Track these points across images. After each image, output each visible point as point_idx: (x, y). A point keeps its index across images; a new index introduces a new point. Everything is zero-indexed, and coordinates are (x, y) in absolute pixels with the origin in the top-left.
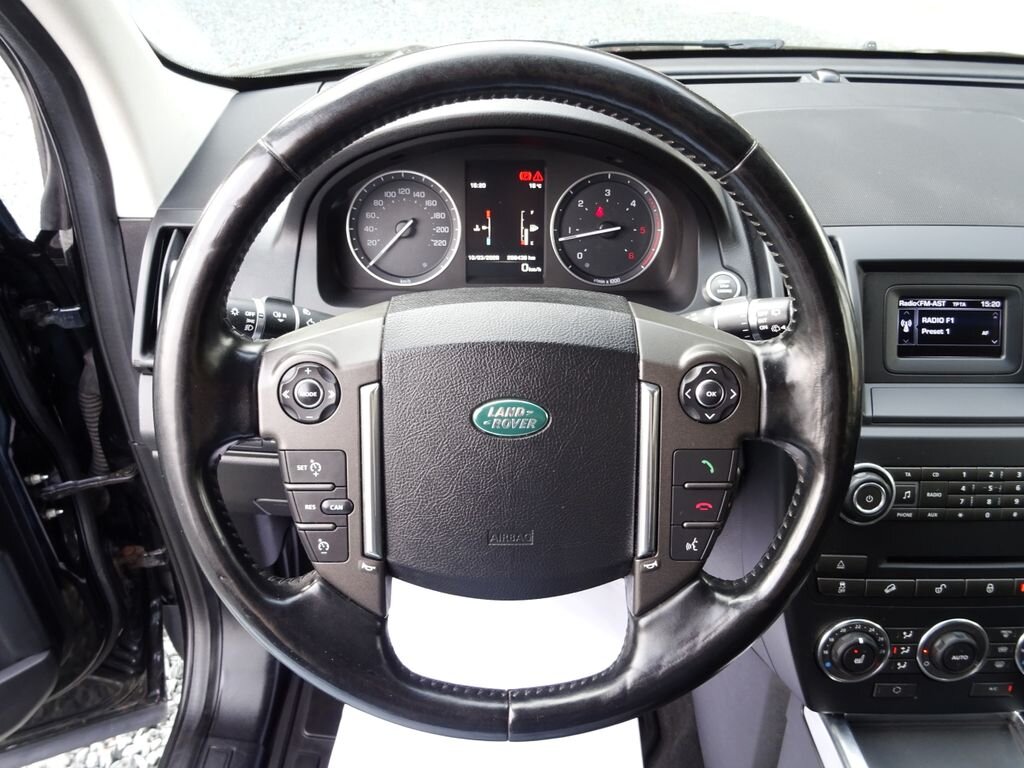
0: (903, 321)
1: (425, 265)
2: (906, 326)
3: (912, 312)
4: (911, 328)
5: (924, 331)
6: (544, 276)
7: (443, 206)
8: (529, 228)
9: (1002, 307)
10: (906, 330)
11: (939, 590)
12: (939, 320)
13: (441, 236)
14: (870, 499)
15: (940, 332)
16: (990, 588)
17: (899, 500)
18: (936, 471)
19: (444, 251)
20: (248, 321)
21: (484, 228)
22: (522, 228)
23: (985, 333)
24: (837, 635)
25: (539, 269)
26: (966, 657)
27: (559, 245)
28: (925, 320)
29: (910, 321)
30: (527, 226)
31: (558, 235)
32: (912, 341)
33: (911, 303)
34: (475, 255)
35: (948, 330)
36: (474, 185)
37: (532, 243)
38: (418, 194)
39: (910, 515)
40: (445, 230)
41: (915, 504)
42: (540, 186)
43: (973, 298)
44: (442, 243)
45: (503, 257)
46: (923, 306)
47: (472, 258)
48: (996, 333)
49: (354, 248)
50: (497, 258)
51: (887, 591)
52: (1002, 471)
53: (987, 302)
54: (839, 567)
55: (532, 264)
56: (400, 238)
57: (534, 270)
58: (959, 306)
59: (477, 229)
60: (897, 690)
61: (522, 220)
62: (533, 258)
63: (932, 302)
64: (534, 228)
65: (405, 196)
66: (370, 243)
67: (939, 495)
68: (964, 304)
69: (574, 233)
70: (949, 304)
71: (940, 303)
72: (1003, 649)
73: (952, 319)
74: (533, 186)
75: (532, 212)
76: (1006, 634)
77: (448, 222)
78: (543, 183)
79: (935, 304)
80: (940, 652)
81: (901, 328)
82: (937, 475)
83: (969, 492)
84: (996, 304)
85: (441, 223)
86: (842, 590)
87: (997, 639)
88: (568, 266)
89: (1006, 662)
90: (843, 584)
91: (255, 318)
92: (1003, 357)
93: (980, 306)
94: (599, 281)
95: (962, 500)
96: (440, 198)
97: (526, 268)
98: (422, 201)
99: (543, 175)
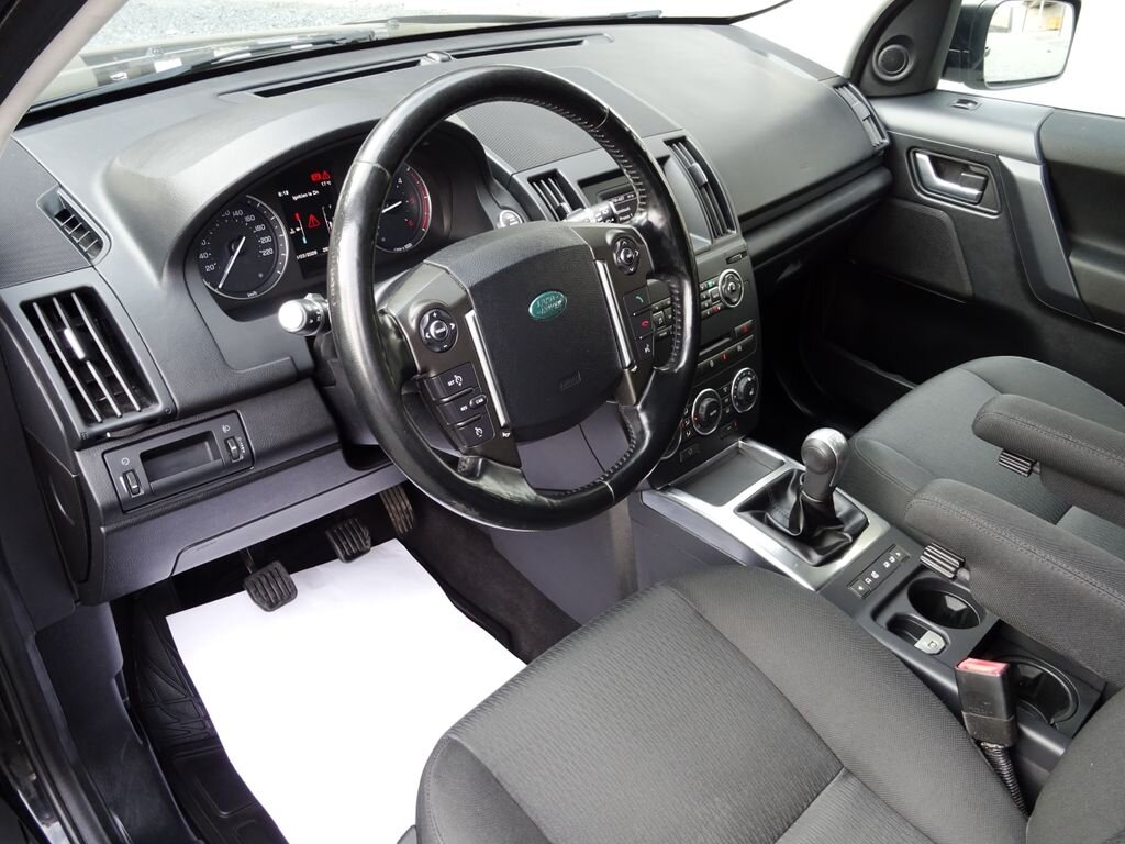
1: (261, 276)
7: (264, 218)
13: (267, 246)
16: (712, 364)
19: (276, 258)
21: (298, 229)
22: (326, 221)
26: (716, 412)
36: (281, 194)
38: (236, 214)
40: (269, 239)
41: (666, 325)
42: (328, 183)
44: (269, 252)
45: (320, 251)
47: (299, 257)
50: (315, 252)
59: (295, 231)
60: (690, 451)
61: (324, 215)
65: (227, 217)
66: (210, 268)
72: (727, 400)
74: (324, 183)
75: (330, 206)
76: (725, 390)
77: (272, 231)
78: (331, 180)
80: (703, 413)
85: (262, 234)
87: (723, 395)
89: (730, 408)
94: (397, 249)
96: (259, 211)
98: (241, 218)
99: (329, 173)
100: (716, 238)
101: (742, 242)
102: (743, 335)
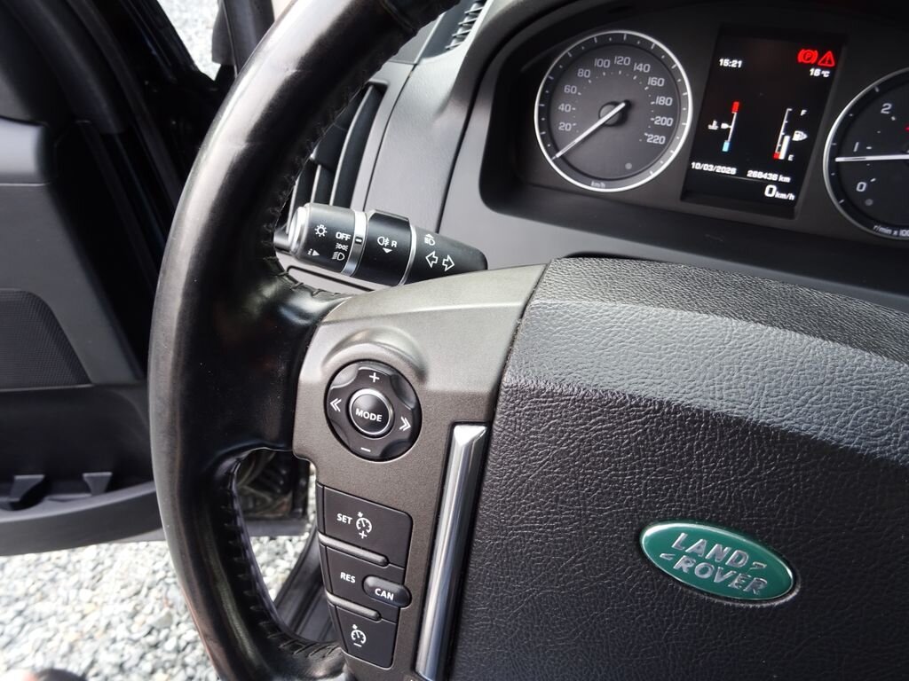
1: (629, 166)
6: (797, 208)
7: (673, 89)
8: (792, 136)
13: (660, 130)
19: (659, 151)
20: (339, 246)
21: (724, 126)
22: (782, 133)
25: (792, 197)
27: (834, 166)
30: (790, 132)
31: (835, 152)
34: (703, 162)
36: (725, 62)
37: (790, 158)
38: (640, 67)
40: (666, 121)
42: (826, 74)
44: (659, 139)
45: (742, 172)
47: (697, 166)
49: (540, 131)
50: (733, 171)
55: (782, 187)
56: (604, 125)
57: (783, 196)
59: (714, 126)
61: (785, 122)
62: (787, 180)
64: (799, 136)
65: (622, 67)
66: (564, 126)
69: (862, 152)
74: (815, 72)
75: (803, 112)
77: (675, 112)
78: (833, 70)
85: (663, 111)
88: (839, 200)
91: (349, 243)
94: (882, 229)
96: (671, 76)
97: (772, 192)
98: (644, 77)
99: (836, 58)
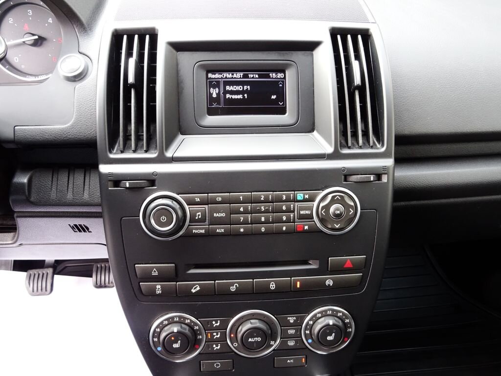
0: (212, 89)
2: (214, 92)
3: (218, 82)
4: (218, 94)
5: (228, 96)
9: (285, 78)
10: (214, 95)
11: (233, 289)
12: (239, 88)
14: (163, 219)
15: (240, 97)
16: (273, 286)
17: (193, 220)
18: (219, 196)
23: (274, 97)
24: (162, 326)
26: (259, 339)
28: (228, 88)
29: (217, 89)
32: (219, 103)
33: (217, 76)
35: (246, 95)
39: (203, 231)
41: (207, 223)
43: (264, 71)
46: (226, 78)
48: (282, 96)
51: (193, 291)
52: (270, 195)
53: (274, 75)
54: (153, 274)
58: (253, 78)
60: (217, 364)
63: (233, 74)
67: (223, 215)
68: (257, 76)
70: (245, 76)
71: (238, 76)
72: (291, 332)
73: (249, 87)
76: (291, 320)
79: (235, 76)
81: (211, 94)
82: (220, 199)
83: (246, 212)
84: (280, 75)
86: (159, 292)
87: (286, 324)
88: (5, 66)
89: (296, 342)
90: (158, 287)
92: (287, 114)
93: (269, 77)
95: (242, 218)
100: (342, 146)
101: (389, 162)
102: (339, 269)
